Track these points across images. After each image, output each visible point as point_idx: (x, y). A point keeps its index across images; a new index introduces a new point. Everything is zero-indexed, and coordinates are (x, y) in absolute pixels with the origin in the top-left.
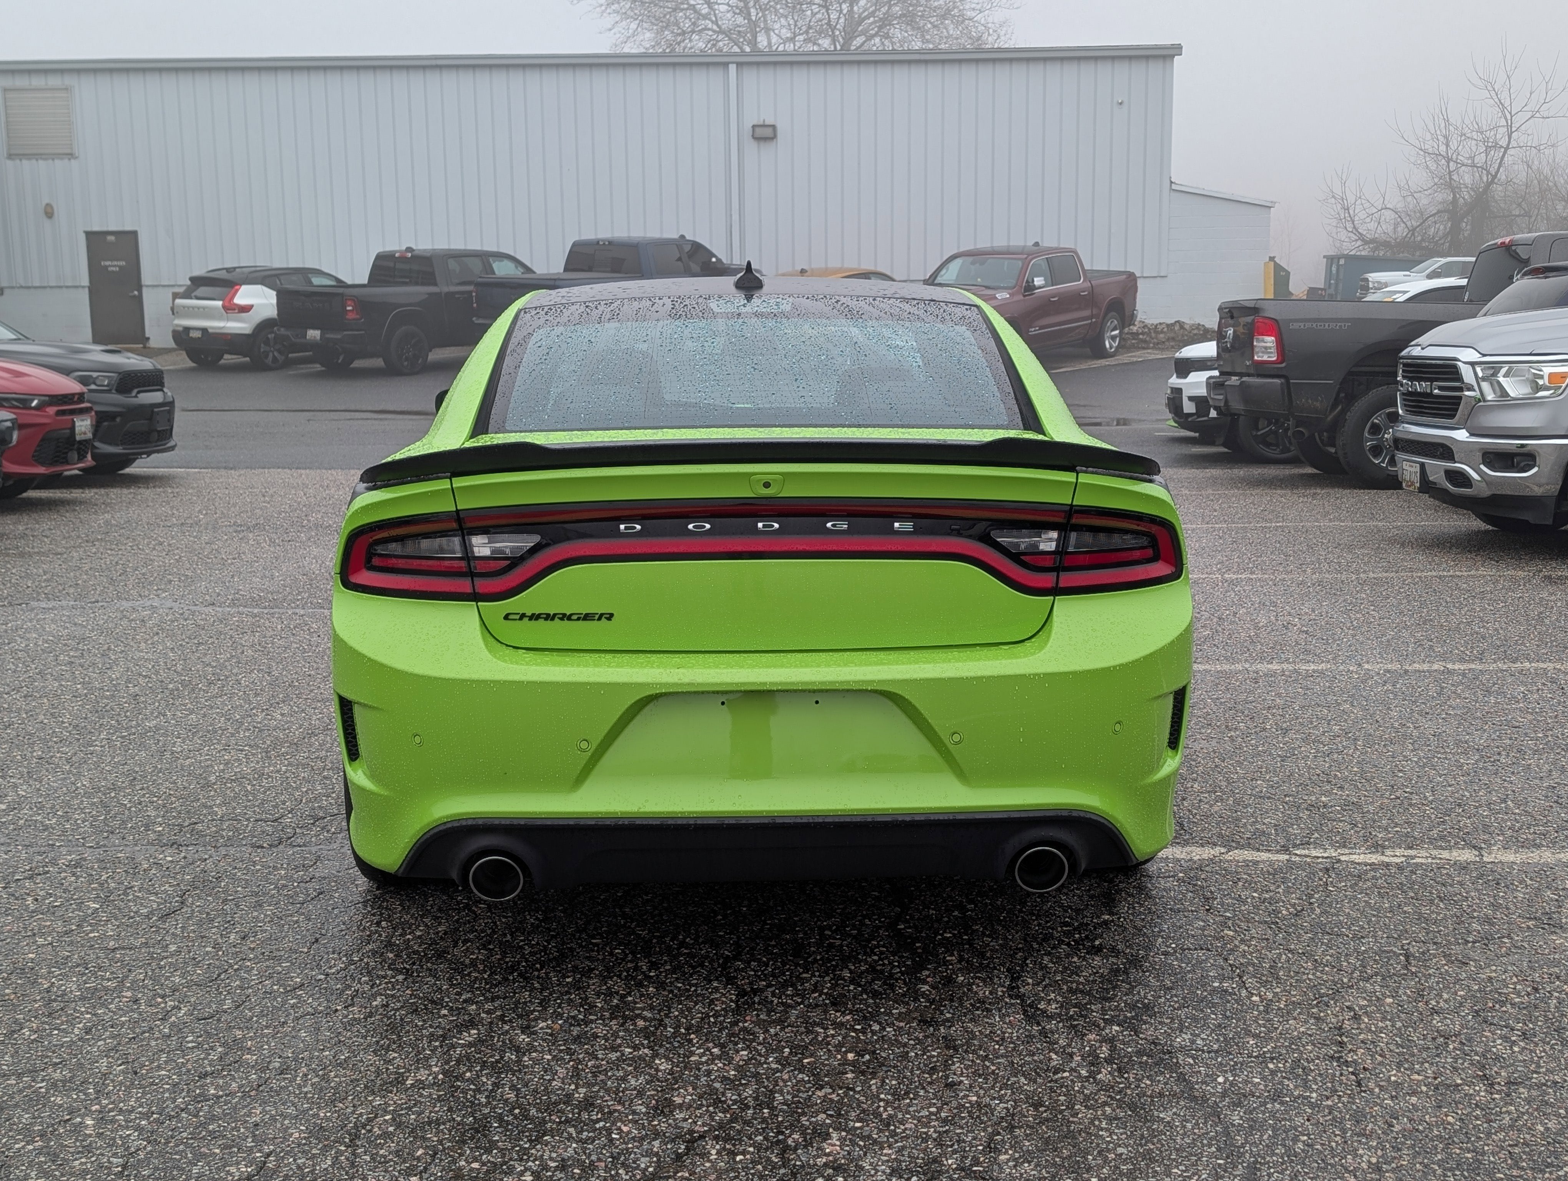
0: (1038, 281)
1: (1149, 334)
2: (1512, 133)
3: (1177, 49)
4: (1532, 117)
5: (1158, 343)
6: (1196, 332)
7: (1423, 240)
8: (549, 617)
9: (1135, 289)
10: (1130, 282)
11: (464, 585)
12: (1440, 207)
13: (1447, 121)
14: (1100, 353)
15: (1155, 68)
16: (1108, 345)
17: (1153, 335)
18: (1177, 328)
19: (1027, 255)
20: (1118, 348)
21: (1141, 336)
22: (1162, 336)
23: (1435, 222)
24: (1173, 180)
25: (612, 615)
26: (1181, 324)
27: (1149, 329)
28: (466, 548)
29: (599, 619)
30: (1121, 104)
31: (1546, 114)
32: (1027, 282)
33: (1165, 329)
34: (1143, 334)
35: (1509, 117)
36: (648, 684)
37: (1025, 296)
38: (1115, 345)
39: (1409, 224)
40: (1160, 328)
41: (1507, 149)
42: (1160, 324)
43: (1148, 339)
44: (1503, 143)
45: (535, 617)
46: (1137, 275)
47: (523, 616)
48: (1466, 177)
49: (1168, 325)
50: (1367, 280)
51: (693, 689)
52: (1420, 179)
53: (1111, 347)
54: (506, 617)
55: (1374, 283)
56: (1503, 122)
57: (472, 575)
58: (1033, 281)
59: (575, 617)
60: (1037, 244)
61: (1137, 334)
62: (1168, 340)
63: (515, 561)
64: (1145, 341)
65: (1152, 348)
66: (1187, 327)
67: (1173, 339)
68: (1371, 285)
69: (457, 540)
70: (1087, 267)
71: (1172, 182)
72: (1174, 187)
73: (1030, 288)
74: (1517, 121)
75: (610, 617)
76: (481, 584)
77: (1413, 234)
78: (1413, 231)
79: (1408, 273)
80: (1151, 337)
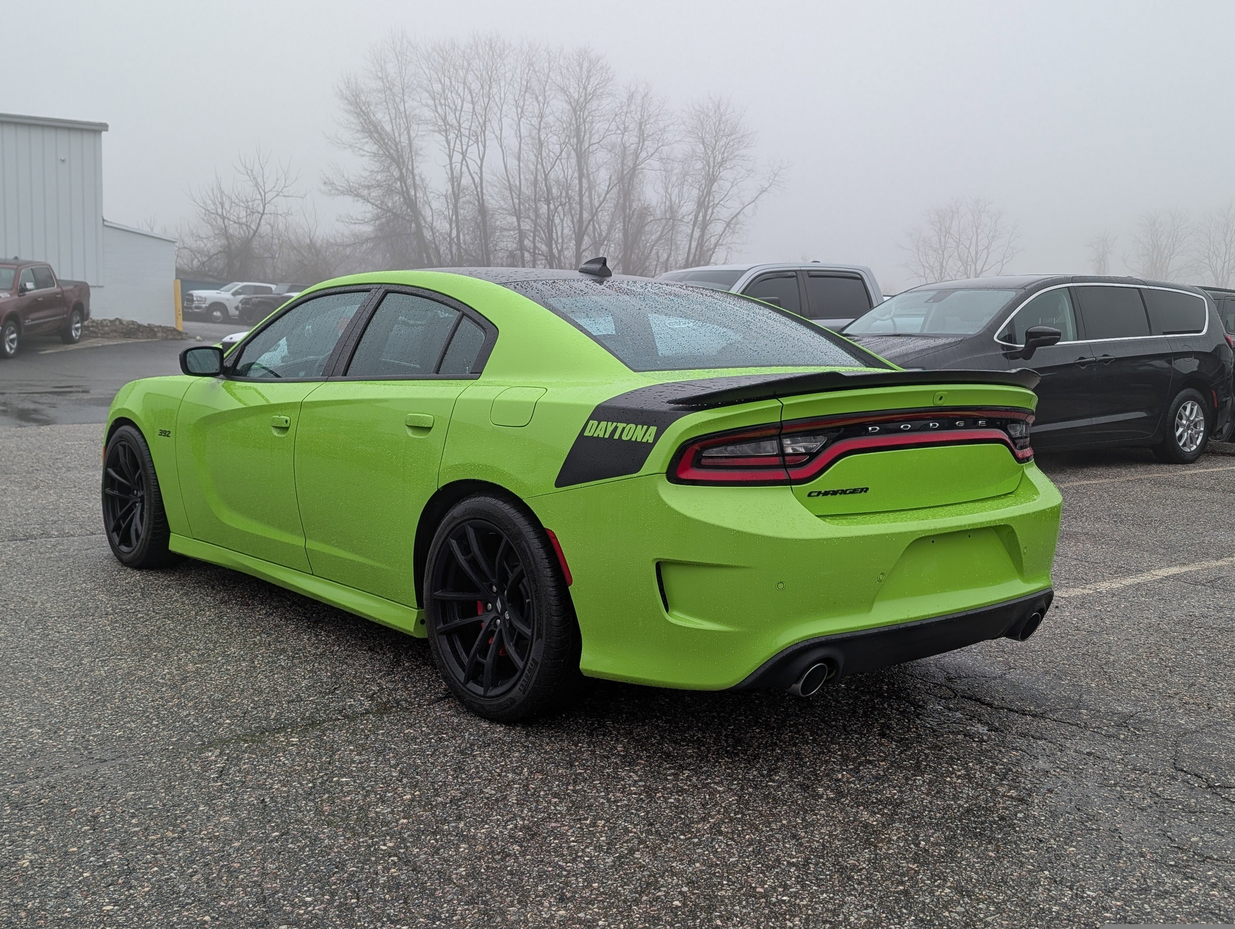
0: (30, 285)
1: (97, 327)
2: (265, 204)
3: (104, 127)
4: (277, 195)
5: (104, 334)
6: (132, 326)
7: (209, 270)
8: (835, 493)
9: (88, 294)
10: (83, 289)
11: (782, 474)
12: (220, 249)
13: (222, 192)
14: (68, 339)
15: (88, 139)
16: (74, 334)
17: (100, 328)
18: (117, 323)
19: (17, 265)
20: (80, 336)
21: (91, 329)
22: (107, 328)
23: (217, 259)
24: (105, 218)
25: (867, 489)
26: (120, 321)
27: (97, 324)
28: (781, 447)
29: (861, 492)
30: (63, 161)
31: (286, 194)
32: (21, 286)
33: (109, 324)
34: (92, 327)
35: (263, 193)
36: (916, 532)
37: (19, 296)
38: (79, 334)
39: (200, 259)
40: (105, 323)
41: (263, 214)
42: (104, 320)
43: (97, 330)
44: (261, 209)
45: (826, 493)
46: (90, 284)
47: (819, 493)
48: (234, 229)
49: (110, 321)
50: (192, 295)
51: (936, 533)
52: (206, 230)
53: (76, 336)
54: (810, 495)
55: (197, 297)
56: (259, 197)
57: (785, 466)
58: (25, 285)
59: (848, 492)
60: (16, 258)
61: (88, 327)
62: (112, 331)
63: (812, 455)
64: (94, 332)
65: (102, 337)
66: (125, 323)
67: (115, 331)
68: (195, 299)
69: (775, 443)
70: (58, 278)
71: (104, 220)
72: (106, 223)
73: (23, 290)
74: (269, 196)
75: (866, 490)
76: (794, 473)
77: (203, 266)
78: (203, 264)
79: (218, 291)
80: (99, 329)
